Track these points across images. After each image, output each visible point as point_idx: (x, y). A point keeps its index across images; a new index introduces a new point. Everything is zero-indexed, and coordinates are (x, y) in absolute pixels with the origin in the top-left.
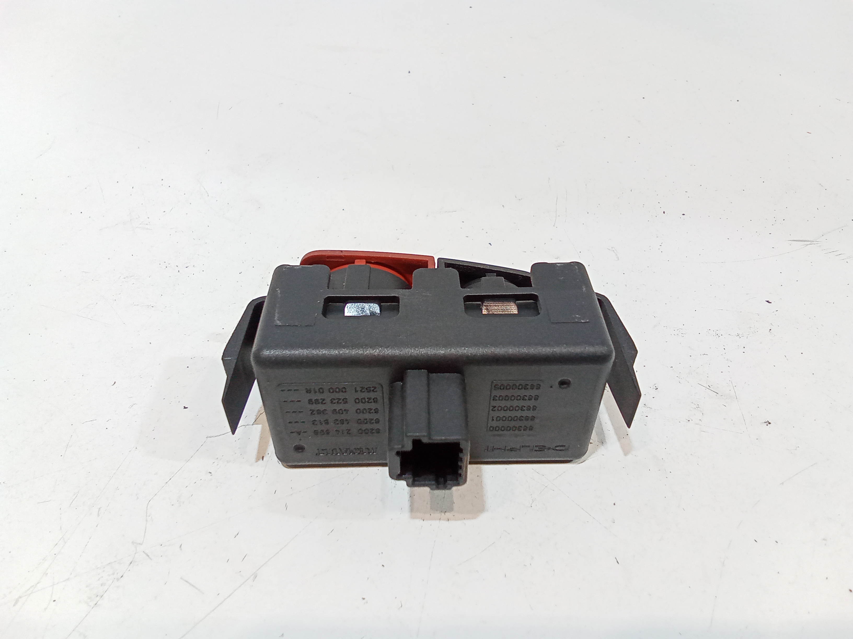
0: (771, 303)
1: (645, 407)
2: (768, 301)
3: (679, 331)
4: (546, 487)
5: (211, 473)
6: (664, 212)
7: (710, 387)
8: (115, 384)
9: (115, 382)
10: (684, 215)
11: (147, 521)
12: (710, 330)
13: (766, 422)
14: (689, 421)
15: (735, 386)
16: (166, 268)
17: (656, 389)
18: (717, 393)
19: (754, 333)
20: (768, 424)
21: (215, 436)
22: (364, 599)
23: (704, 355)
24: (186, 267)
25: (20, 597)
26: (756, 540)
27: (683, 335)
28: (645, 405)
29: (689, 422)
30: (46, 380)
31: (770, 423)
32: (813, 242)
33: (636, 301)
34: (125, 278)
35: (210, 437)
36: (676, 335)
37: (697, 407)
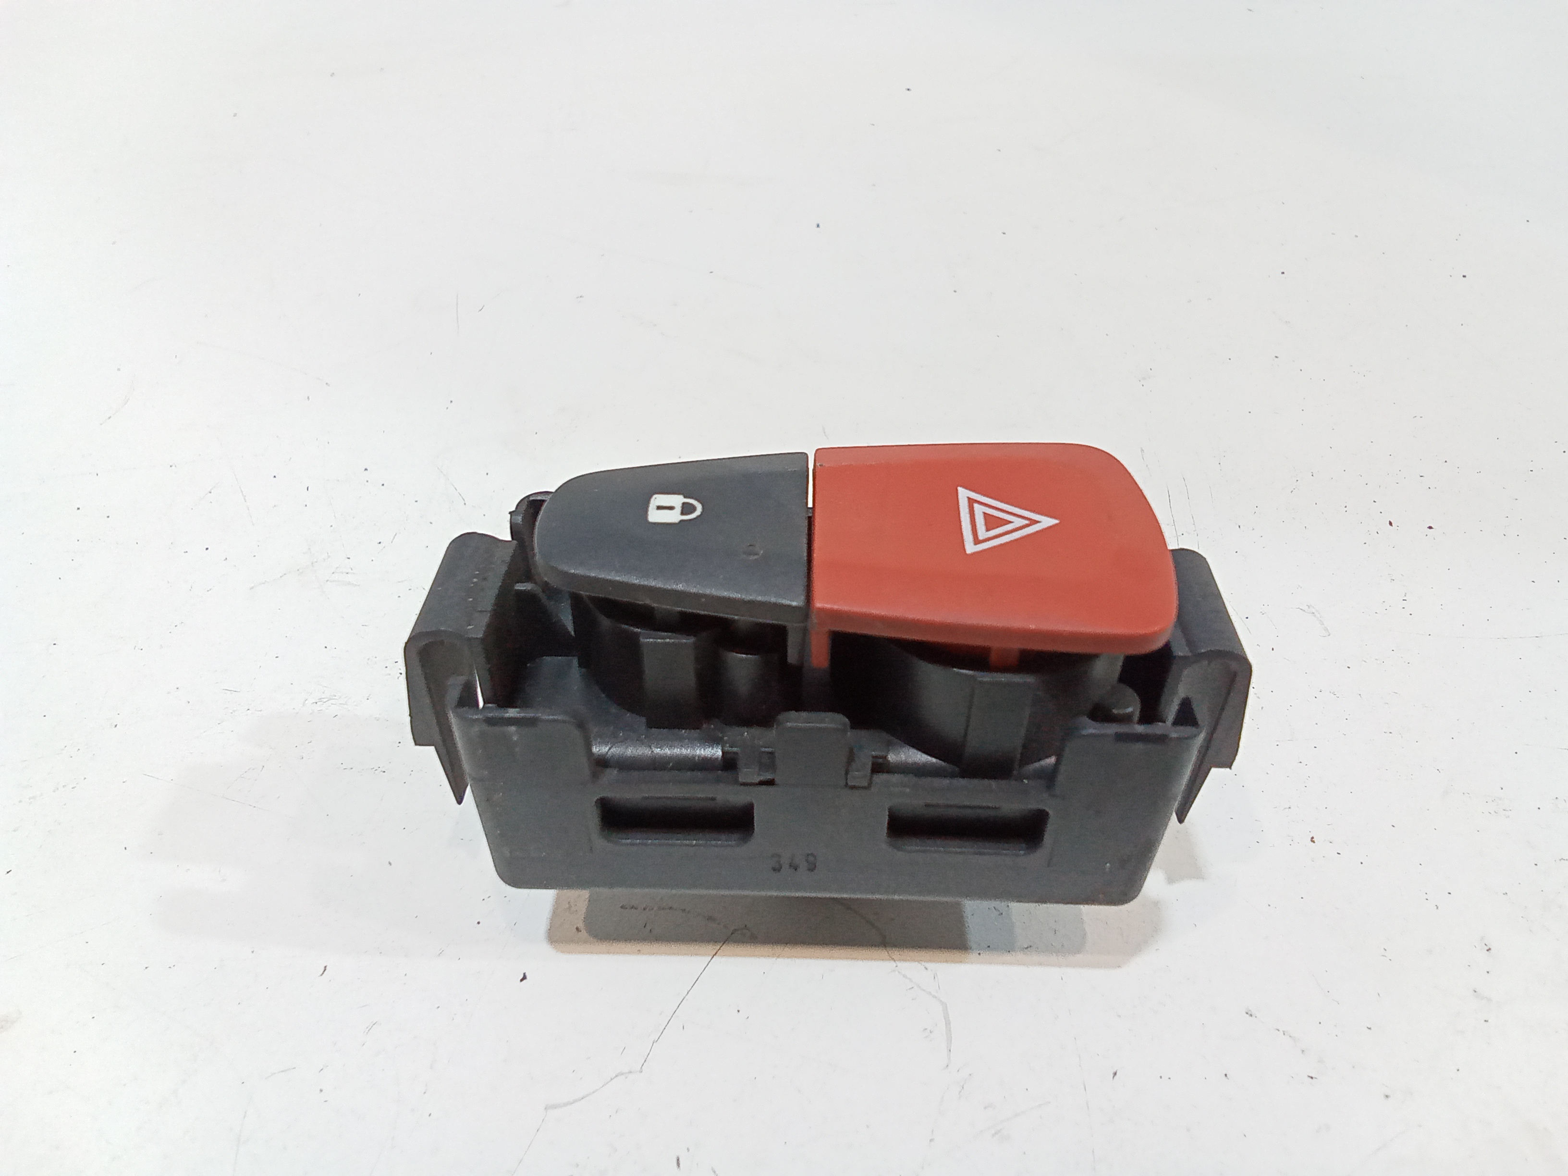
1: (1477, 998)
3: (1496, 803)
6: (1391, 524)
8: (325, 972)
9: (325, 967)
10: (1430, 528)
21: (564, 1106)
23: (1562, 861)
27: (1507, 813)
28: (1476, 992)
30: (172, 966)
33: (1390, 733)
34: (316, 703)
35: (554, 1107)
36: (1493, 813)
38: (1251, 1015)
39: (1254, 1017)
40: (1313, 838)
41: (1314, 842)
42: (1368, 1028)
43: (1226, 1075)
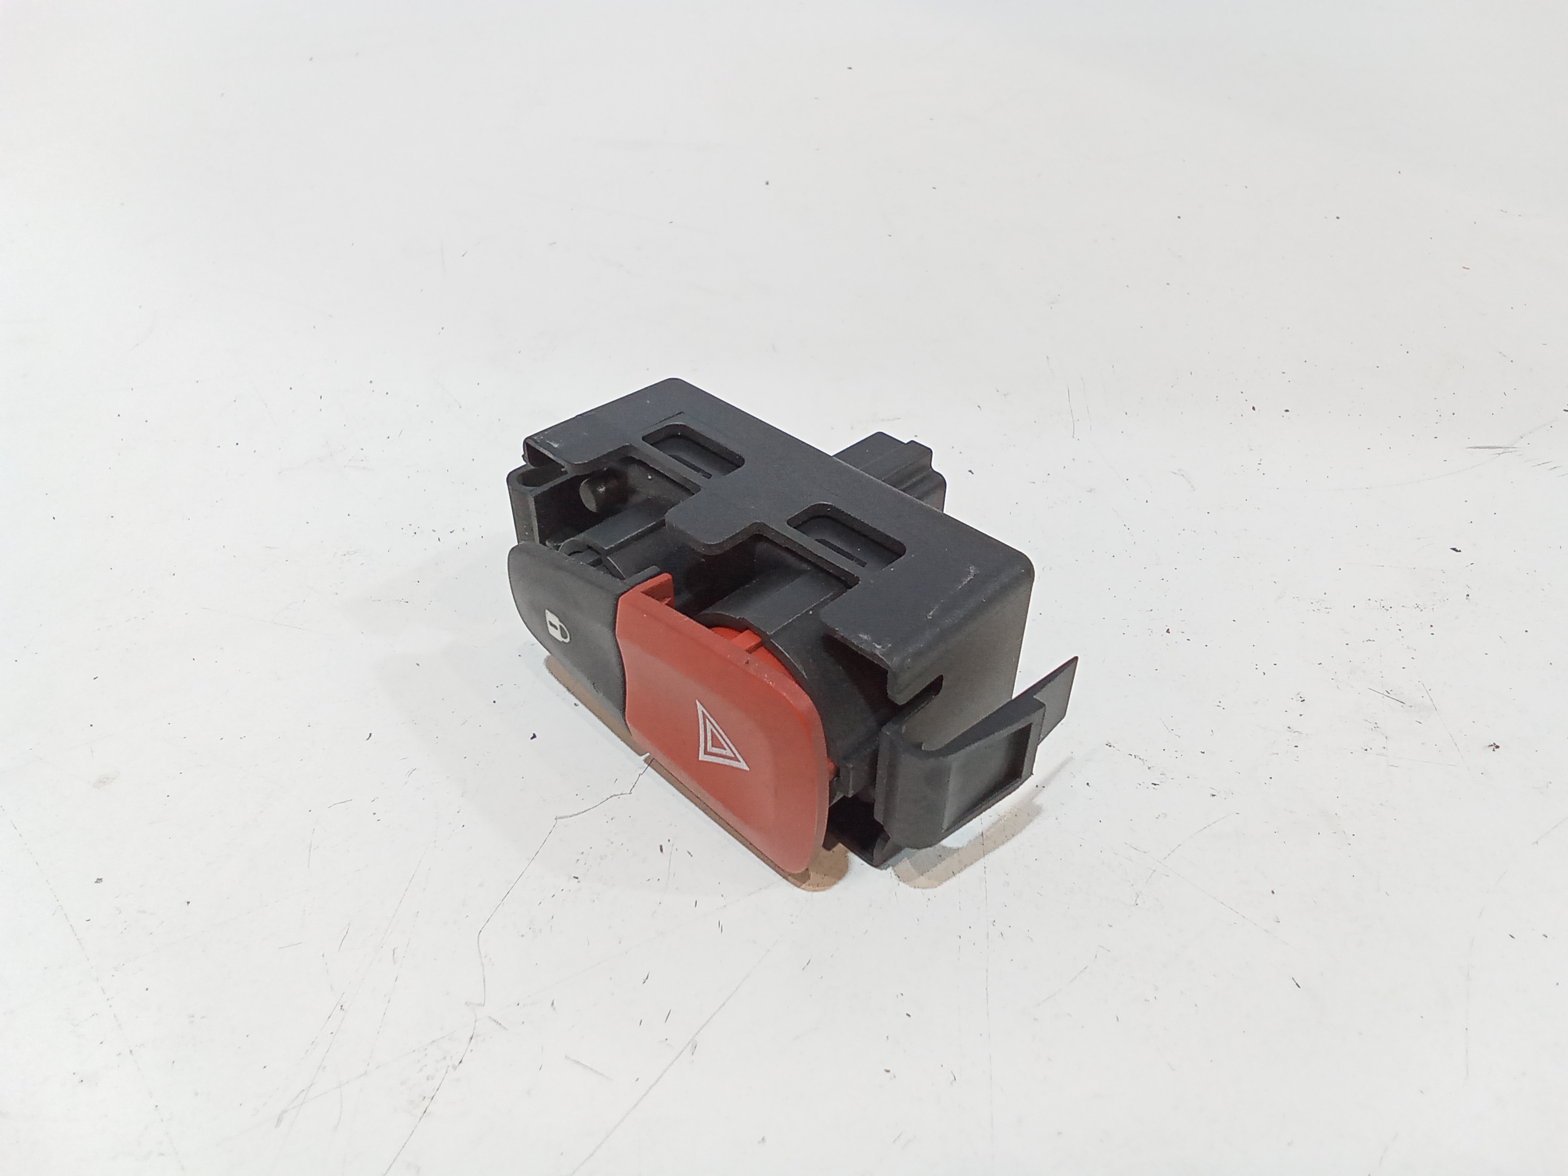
0: (1460, 551)
1: (1290, 731)
2: (1454, 549)
3: (1319, 603)
4: (1154, 871)
5: (577, 878)
6: (1254, 408)
7: (1388, 693)
8: (371, 737)
9: (370, 734)
10: (1287, 411)
11: (483, 965)
12: (1369, 599)
13: (1492, 746)
14: (1366, 750)
15: (1430, 690)
16: (415, 536)
17: (1302, 701)
18: (1403, 703)
19: (1442, 601)
20: (1495, 749)
21: (571, 816)
22: (888, 1071)
23: (1369, 641)
24: (451, 532)
25: (285, 1111)
26: (1513, 936)
27: (1327, 610)
28: (1290, 728)
29: (1366, 752)
30: (245, 737)
31: (1497, 747)
32: (1507, 449)
33: (1238, 557)
34: (345, 555)
35: (561, 818)
36: (1316, 610)
37: (1375, 728)
38: (1110, 746)
39: (1112, 748)
40: (1168, 630)
41: (1169, 633)
42: (1201, 752)
43: (1088, 784)
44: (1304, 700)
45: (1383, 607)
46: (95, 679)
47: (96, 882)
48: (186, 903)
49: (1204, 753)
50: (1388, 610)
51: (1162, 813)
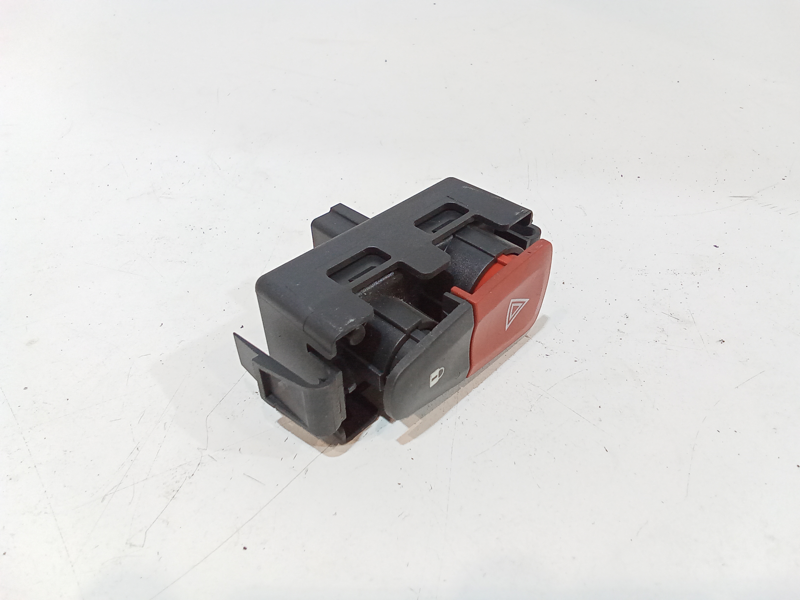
0: (718, 247)
1: (619, 332)
2: (715, 246)
3: (642, 271)
4: (542, 395)
5: (256, 393)
6: (622, 176)
7: (671, 315)
8: (162, 325)
9: (162, 324)
10: (639, 177)
11: (207, 431)
12: (668, 270)
13: (721, 341)
14: (656, 341)
15: (693, 314)
16: (192, 231)
17: (627, 318)
18: (678, 319)
19: (706, 271)
20: (722, 342)
22: (399, 484)
23: (665, 290)
24: (210, 229)
25: (106, 495)
26: (719, 431)
27: (646, 275)
28: (619, 330)
29: (656, 342)
30: (101, 324)
31: (724, 341)
32: (750, 198)
33: (604, 248)
34: (157, 239)
36: (640, 274)
37: (662, 331)
38: (527, 337)
40: (564, 282)
41: (564, 284)
42: (573, 341)
44: (628, 317)
45: (675, 273)
46: (30, 295)
47: (24, 389)
48: (67, 400)
49: (574, 341)
50: (677, 275)
51: (549, 369)
